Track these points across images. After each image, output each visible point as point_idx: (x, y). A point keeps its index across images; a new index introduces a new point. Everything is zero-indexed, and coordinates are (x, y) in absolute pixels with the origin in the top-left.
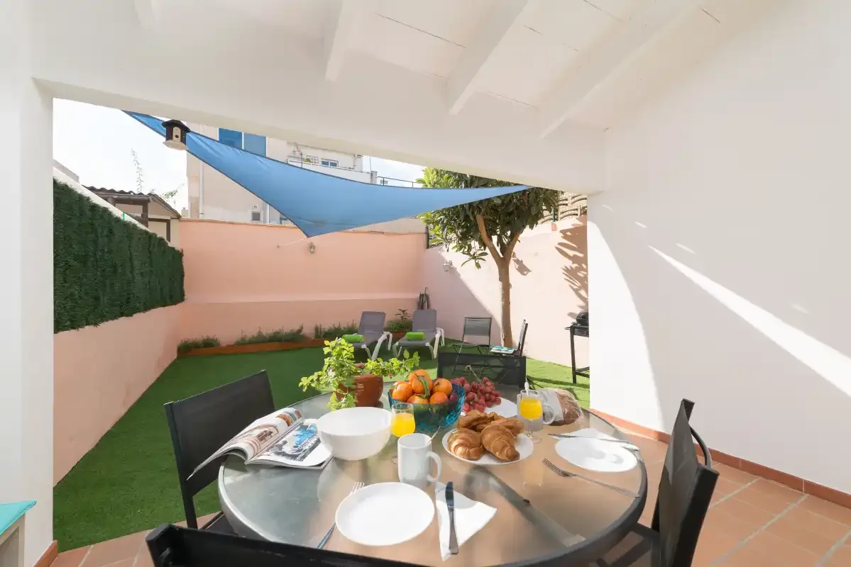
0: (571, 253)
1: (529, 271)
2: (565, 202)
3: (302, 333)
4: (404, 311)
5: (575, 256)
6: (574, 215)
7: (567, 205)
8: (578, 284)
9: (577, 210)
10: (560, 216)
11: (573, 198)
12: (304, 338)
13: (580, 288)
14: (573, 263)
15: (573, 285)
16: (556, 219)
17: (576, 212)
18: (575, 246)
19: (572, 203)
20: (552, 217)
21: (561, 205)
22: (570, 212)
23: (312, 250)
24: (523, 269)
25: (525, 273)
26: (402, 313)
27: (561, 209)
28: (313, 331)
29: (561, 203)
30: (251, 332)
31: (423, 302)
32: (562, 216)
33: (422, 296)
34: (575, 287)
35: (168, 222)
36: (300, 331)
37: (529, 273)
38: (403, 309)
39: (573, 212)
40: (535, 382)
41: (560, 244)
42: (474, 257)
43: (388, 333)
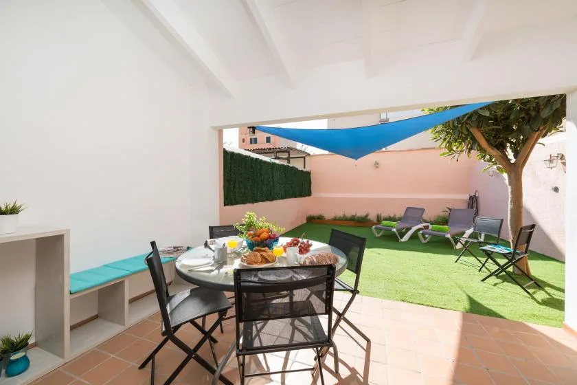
3: (368, 218)
4: (450, 210)
12: (369, 221)
23: (377, 166)
26: (448, 210)
28: (376, 218)
30: (340, 214)
31: (473, 201)
33: (471, 198)
35: (304, 157)
36: (367, 216)
43: (429, 224)
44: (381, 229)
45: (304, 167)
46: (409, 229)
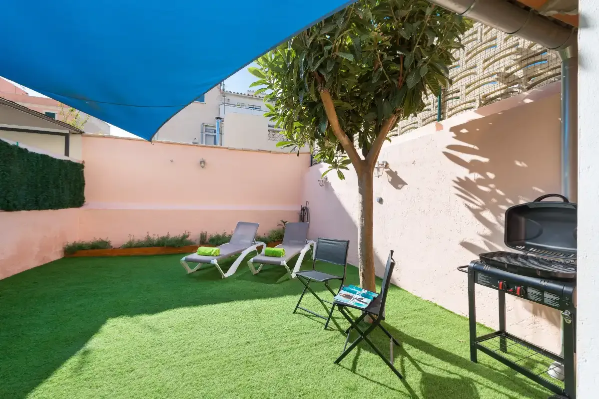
0: (467, 158)
1: (404, 183)
2: (454, 95)
3: (188, 239)
5: (473, 161)
6: (469, 108)
7: (458, 98)
8: (480, 202)
9: (474, 101)
10: (448, 113)
11: (467, 87)
12: (189, 244)
13: (484, 208)
14: (471, 172)
15: (471, 205)
16: (440, 119)
17: (473, 104)
18: (476, 148)
19: (467, 94)
20: (436, 117)
21: (450, 99)
22: (463, 106)
23: (203, 164)
24: (397, 181)
25: (400, 186)
26: (283, 224)
27: (450, 104)
28: (199, 237)
29: (450, 96)
30: (139, 235)
31: (304, 214)
32: (450, 113)
33: (303, 209)
34: (475, 207)
35: (67, 136)
36: (185, 237)
37: (405, 186)
38: (285, 221)
39: (468, 105)
40: (405, 346)
41: (449, 147)
42: (335, 165)
43: (263, 243)
44: (195, 262)
45: (67, 154)
46: (238, 254)
